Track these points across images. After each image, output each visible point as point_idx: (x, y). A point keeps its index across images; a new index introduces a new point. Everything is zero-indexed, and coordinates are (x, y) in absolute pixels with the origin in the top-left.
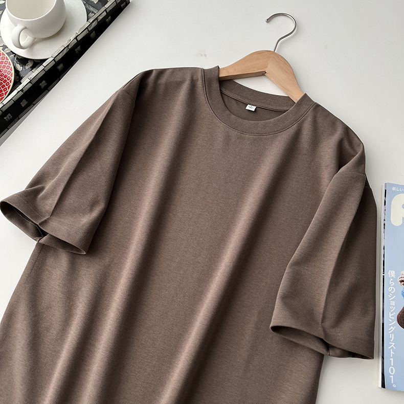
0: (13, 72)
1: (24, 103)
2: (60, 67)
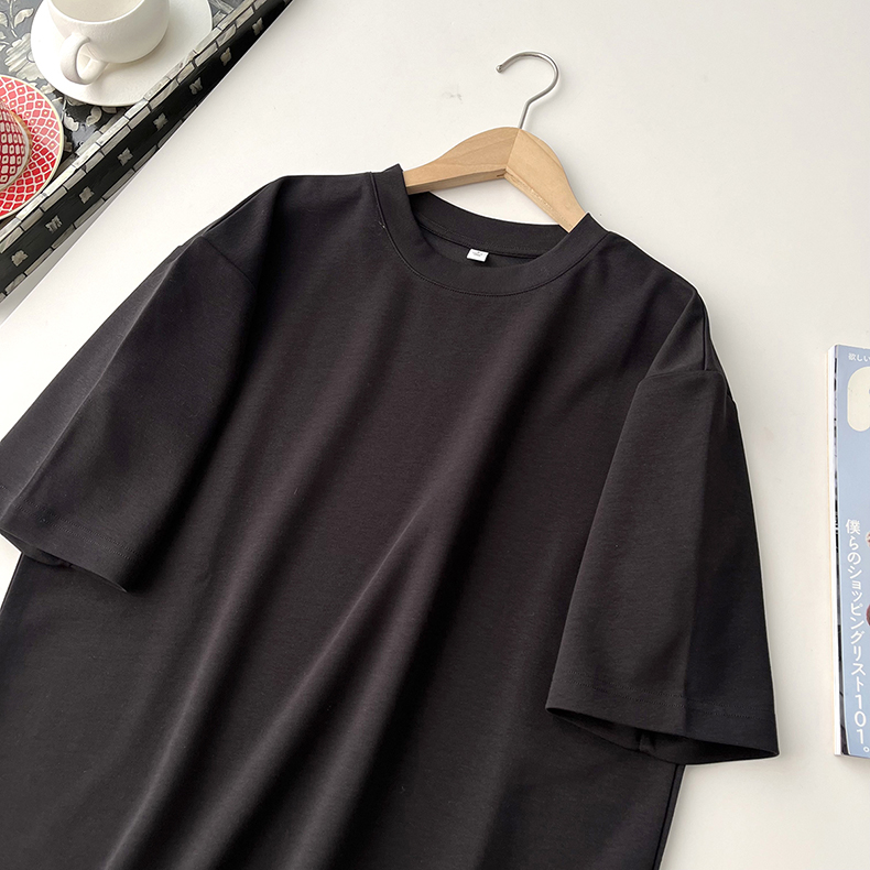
0: (61, 132)
1: (86, 195)
2: (160, 121)
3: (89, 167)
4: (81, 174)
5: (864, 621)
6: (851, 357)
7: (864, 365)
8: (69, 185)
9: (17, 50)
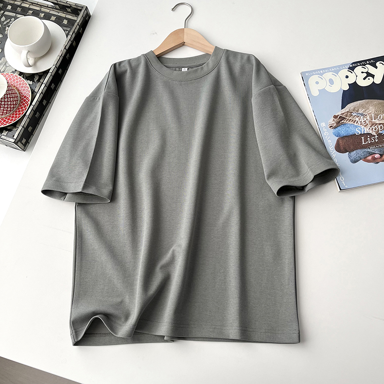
0: (28, 85)
1: (45, 102)
2: (60, 72)
3: (44, 92)
4: (42, 95)
5: (335, 151)
6: (307, 74)
7: (311, 76)
9: (1, 64)
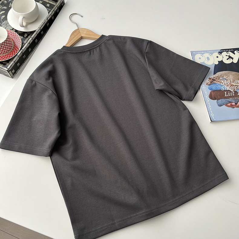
0: (20, 38)
1: (30, 50)
2: (42, 33)
3: (30, 43)
4: (29, 44)
5: (209, 98)
6: (194, 53)
7: (197, 54)
8: (27, 47)
9: (4, 24)
